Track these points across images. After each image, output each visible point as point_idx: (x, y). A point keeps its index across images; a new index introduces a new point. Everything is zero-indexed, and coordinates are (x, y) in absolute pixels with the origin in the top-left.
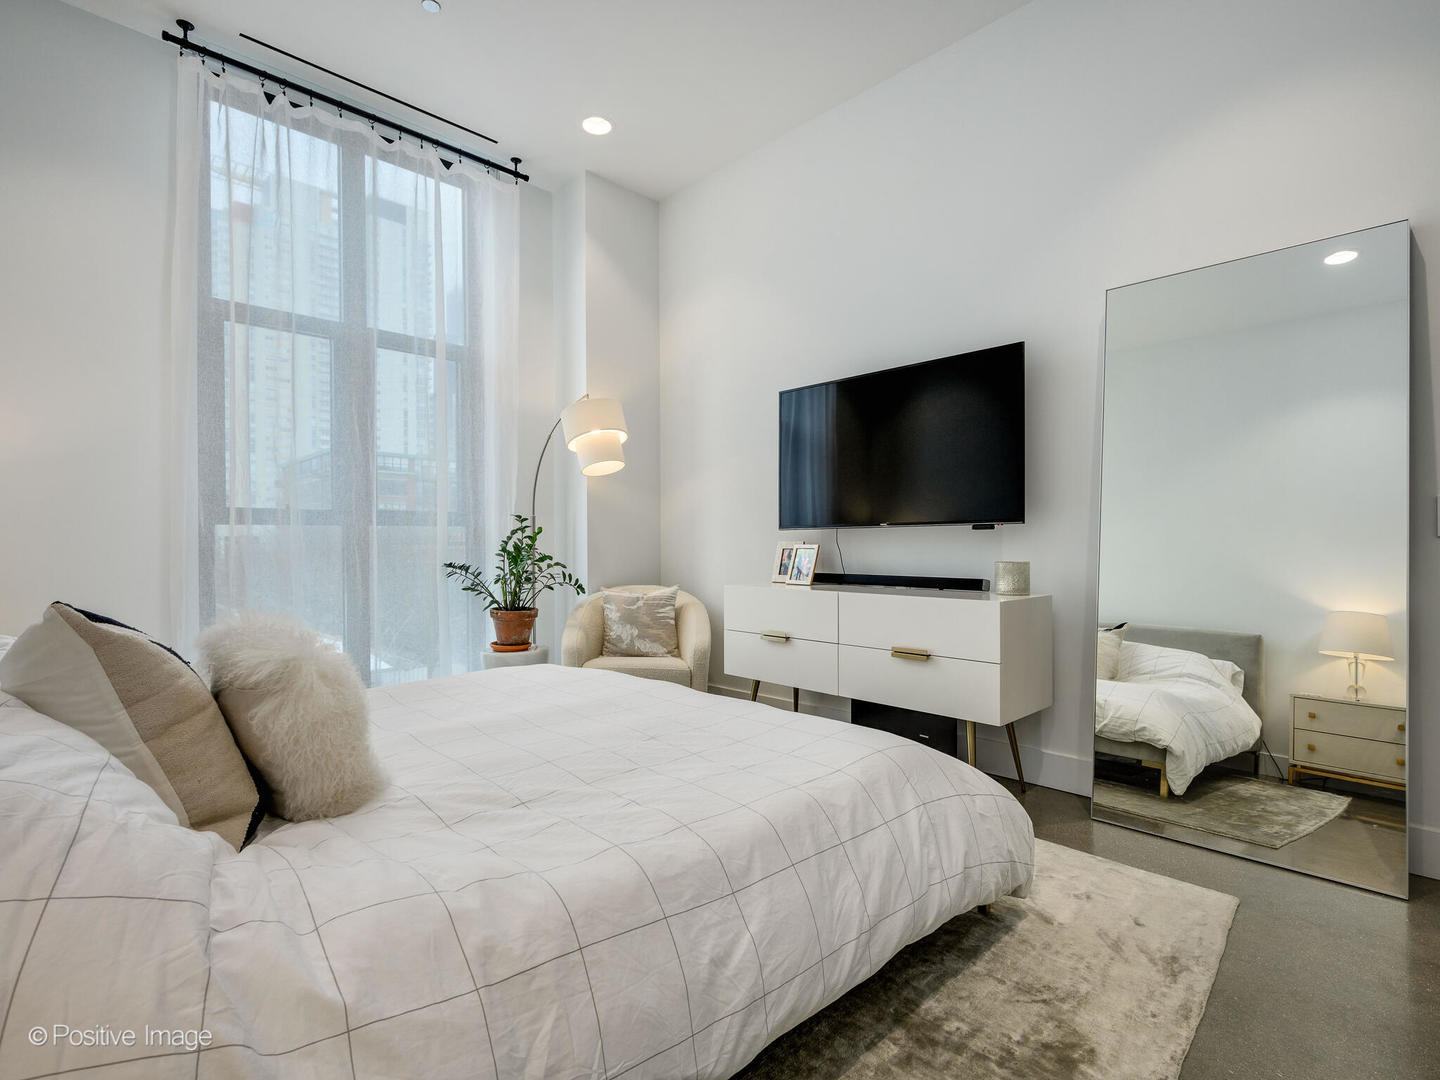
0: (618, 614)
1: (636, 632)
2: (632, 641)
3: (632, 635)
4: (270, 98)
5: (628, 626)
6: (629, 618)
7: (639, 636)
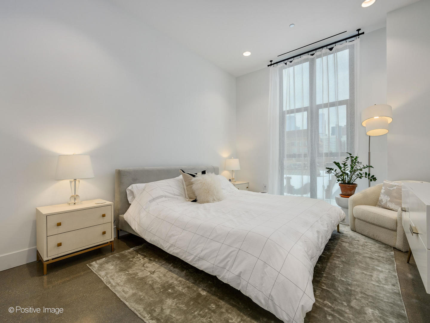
0: (384, 191)
1: (389, 199)
2: (386, 202)
3: (387, 200)
4: (286, 64)
5: (386, 196)
6: (388, 193)
7: (390, 201)
